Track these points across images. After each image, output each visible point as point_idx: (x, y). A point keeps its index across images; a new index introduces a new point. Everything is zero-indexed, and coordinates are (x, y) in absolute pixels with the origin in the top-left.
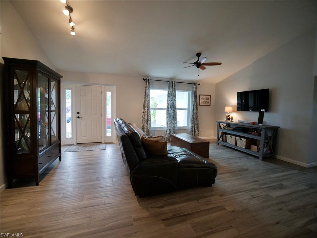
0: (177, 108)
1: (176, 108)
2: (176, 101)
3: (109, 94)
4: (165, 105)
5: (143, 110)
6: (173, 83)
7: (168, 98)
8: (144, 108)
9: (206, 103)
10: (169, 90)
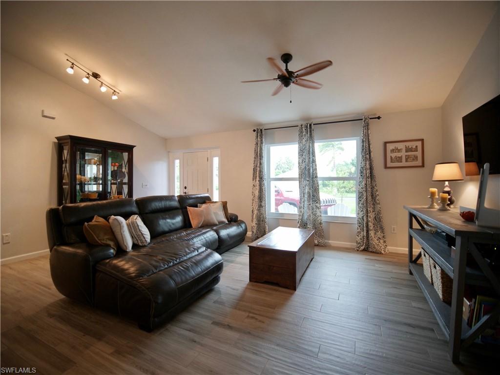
0: (319, 175)
1: (316, 177)
2: (315, 162)
3: (216, 161)
4: (295, 173)
5: (252, 181)
6: (307, 127)
7: (299, 158)
8: (254, 178)
9: (406, 161)
10: (300, 143)
